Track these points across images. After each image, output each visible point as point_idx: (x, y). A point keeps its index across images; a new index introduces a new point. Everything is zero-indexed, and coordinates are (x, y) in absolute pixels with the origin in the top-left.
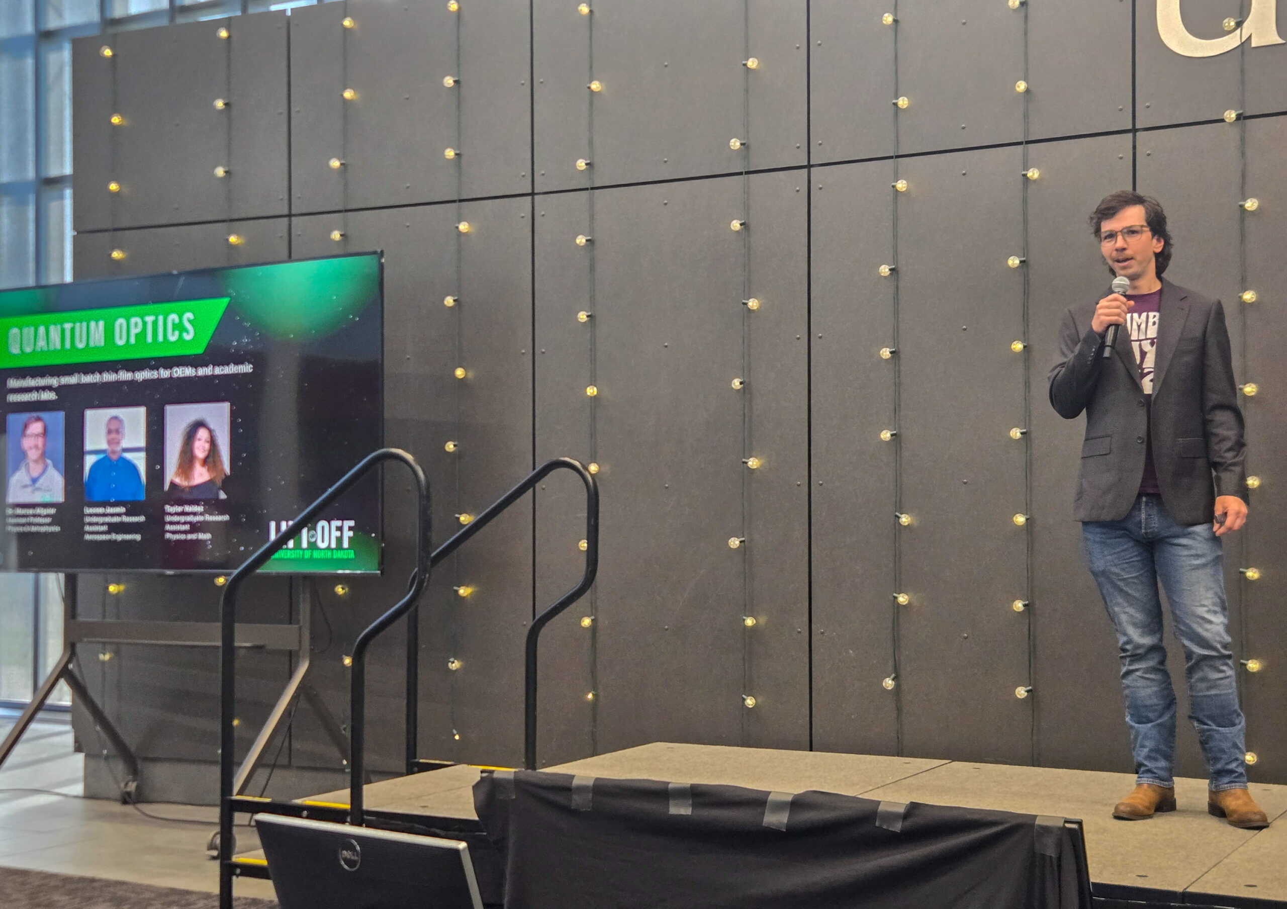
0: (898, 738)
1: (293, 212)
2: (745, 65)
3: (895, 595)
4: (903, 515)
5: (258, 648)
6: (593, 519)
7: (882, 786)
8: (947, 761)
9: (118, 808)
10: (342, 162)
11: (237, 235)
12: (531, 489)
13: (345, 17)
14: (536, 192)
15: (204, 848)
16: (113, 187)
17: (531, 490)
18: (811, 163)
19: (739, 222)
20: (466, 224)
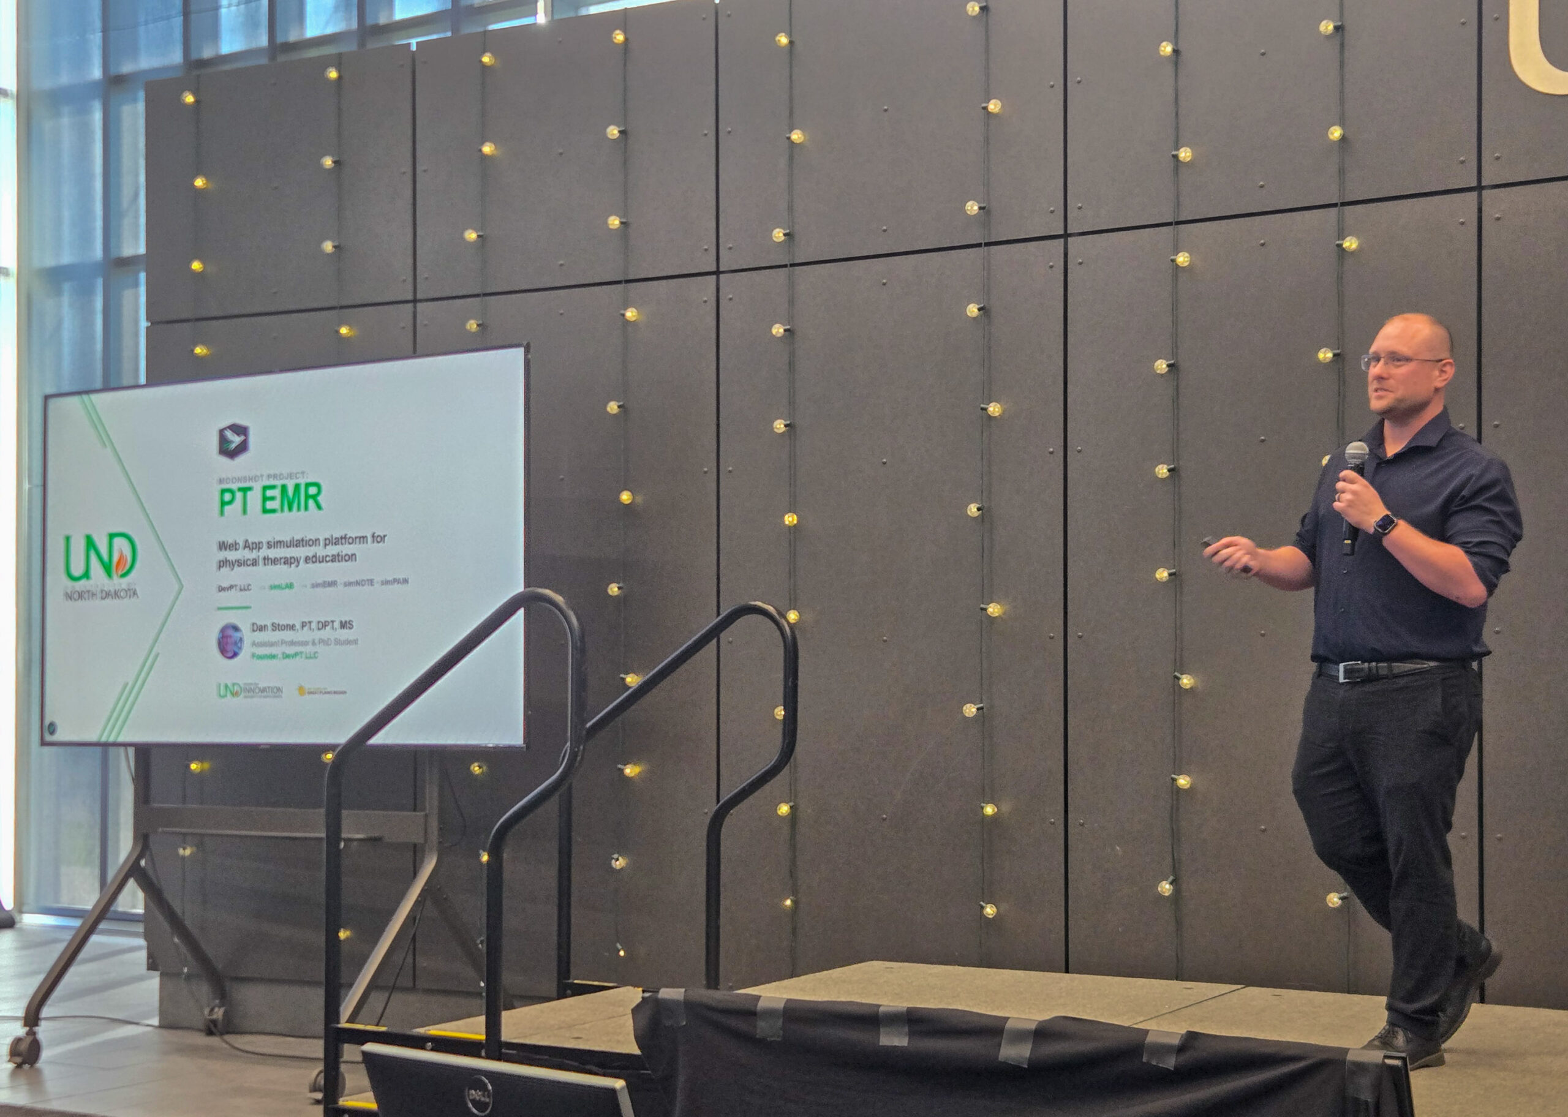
0: (1177, 954)
1: (419, 296)
2: (985, 108)
3: (1173, 776)
4: (1184, 676)
5: (375, 841)
6: (790, 680)
7: (1155, 1017)
8: (1239, 986)
9: (202, 1040)
10: (480, 234)
11: (350, 326)
13: (484, 52)
14: (721, 269)
15: (307, 1090)
16: (196, 266)
17: (714, 641)
18: (1069, 232)
19: (977, 306)
20: (634, 310)
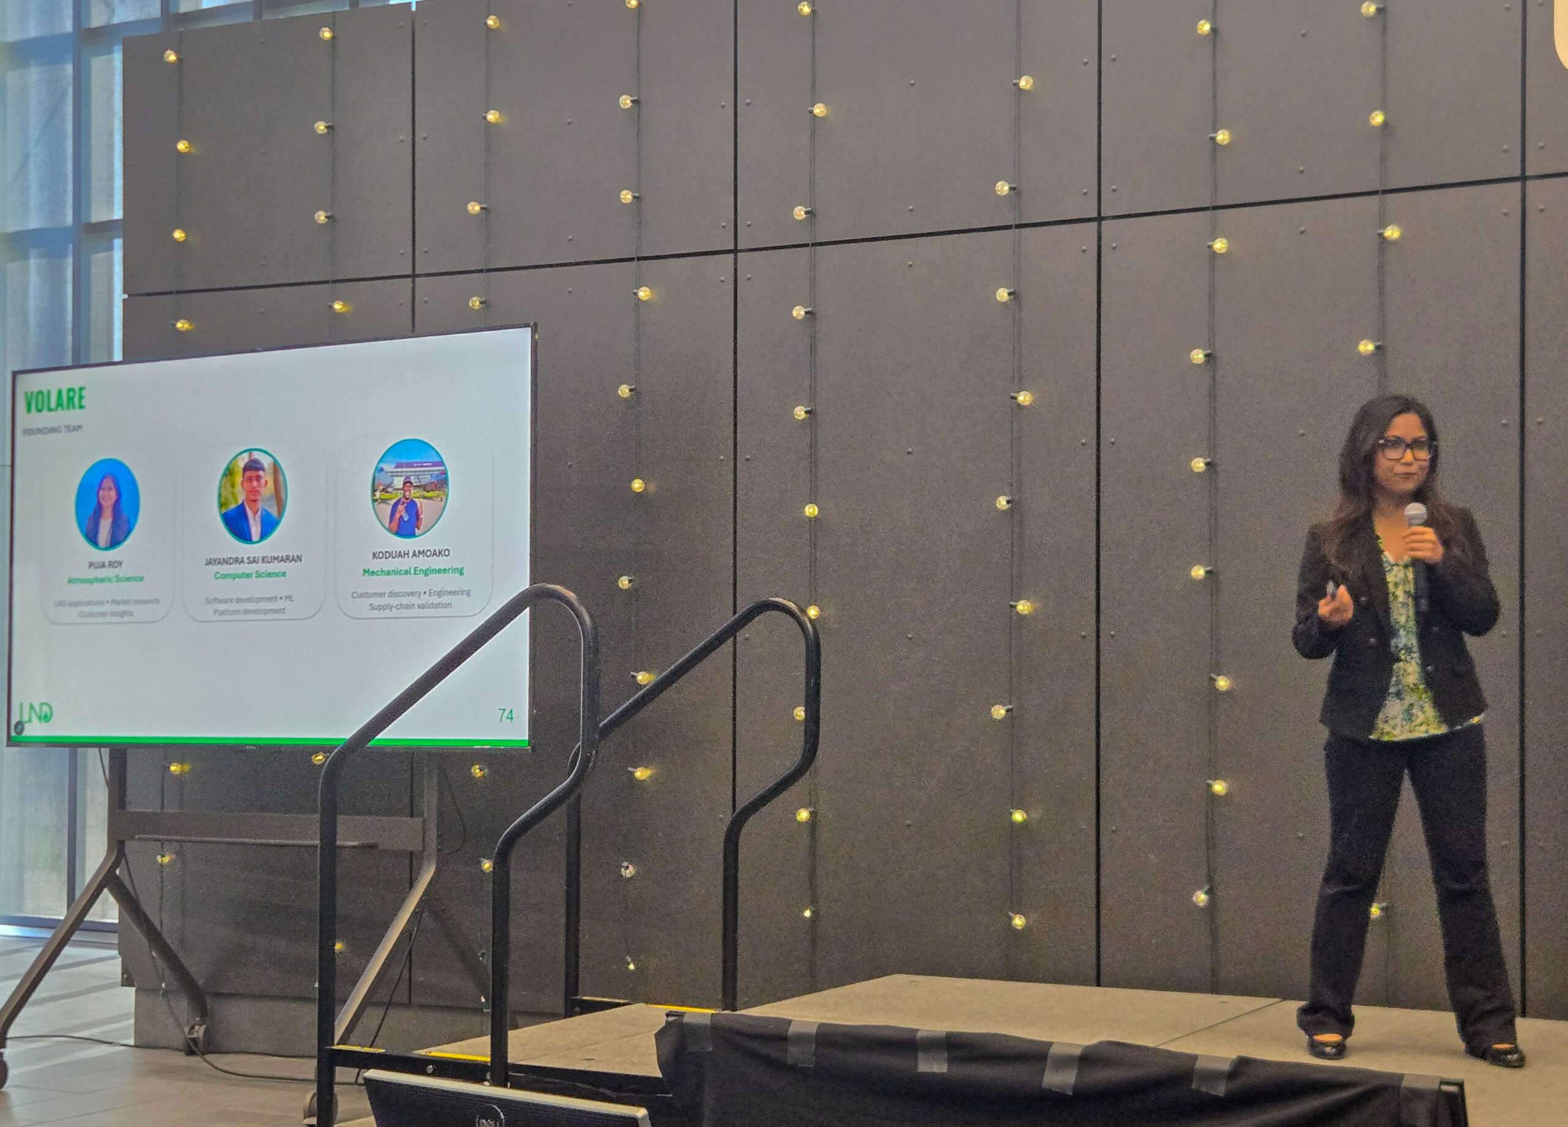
0: (1213, 970)
1: (418, 272)
2: (1017, 85)
3: (1209, 781)
4: (1220, 678)
5: (368, 848)
6: (812, 680)
7: (1192, 1033)
8: (1276, 999)
9: (182, 1060)
10: (484, 206)
11: (344, 301)
12: (732, 639)
13: (488, 14)
14: (739, 247)
15: (300, 1113)
16: (178, 235)
18: (1102, 215)
19: (1007, 291)
20: (647, 289)
